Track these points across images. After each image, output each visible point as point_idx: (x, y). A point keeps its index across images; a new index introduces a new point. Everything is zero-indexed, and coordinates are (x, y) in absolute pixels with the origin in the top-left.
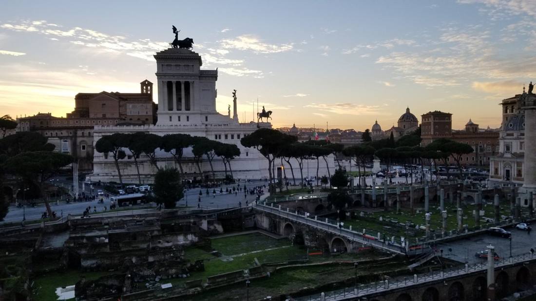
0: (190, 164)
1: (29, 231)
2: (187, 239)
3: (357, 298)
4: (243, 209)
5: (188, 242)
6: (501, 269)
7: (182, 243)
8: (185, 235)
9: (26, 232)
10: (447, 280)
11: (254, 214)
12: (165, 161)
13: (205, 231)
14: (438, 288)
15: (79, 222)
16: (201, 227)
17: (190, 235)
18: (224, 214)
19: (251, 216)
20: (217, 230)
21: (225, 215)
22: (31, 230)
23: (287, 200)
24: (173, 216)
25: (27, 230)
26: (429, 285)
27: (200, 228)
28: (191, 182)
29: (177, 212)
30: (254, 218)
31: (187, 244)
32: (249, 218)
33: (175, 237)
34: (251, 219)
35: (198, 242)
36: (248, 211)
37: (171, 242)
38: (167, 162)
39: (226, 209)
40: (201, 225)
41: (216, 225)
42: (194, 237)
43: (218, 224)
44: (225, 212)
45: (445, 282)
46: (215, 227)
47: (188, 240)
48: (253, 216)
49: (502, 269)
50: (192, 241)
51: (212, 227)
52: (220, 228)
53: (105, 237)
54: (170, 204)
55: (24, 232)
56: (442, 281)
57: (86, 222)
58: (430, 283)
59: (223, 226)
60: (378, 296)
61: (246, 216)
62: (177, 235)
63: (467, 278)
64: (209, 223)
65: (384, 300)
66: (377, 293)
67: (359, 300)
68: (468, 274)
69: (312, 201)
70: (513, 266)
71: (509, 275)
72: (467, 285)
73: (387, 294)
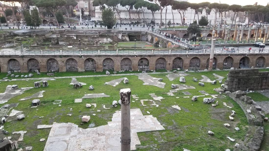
0: (136, 14)
1: (48, 32)
3: (134, 55)
4: (142, 32)
5: (108, 42)
6: (228, 55)
7: (105, 42)
8: (107, 38)
10: (189, 55)
11: (147, 35)
12: (124, 12)
13: (120, 39)
14: (183, 59)
15: (70, 31)
16: (118, 37)
18: (132, 33)
19: (145, 35)
20: (126, 39)
21: (133, 34)
22: (49, 31)
23: (167, 29)
24: (109, 32)
25: (48, 31)
26: (178, 56)
27: (117, 38)
28: (134, 23)
29: (111, 30)
30: (147, 36)
31: (108, 43)
32: (144, 36)
33: (102, 39)
34: (145, 37)
35: (112, 42)
36: (145, 33)
37: (101, 41)
38: (125, 13)
39: (133, 31)
40: (119, 36)
41: (126, 37)
42: (110, 40)
43: (127, 37)
44: (133, 33)
45: (187, 56)
47: (108, 41)
48: (146, 35)
49: (229, 55)
50: (110, 42)
51: (124, 38)
52: (127, 39)
53: (75, 36)
54: (110, 27)
55: (46, 32)
56: (186, 55)
57: (73, 31)
58: (178, 55)
59: (129, 38)
60: (146, 56)
61: (143, 35)
62: (103, 38)
63: (204, 56)
64: (122, 36)
65: (150, 59)
66: (146, 55)
67: (135, 56)
68: (204, 54)
69: (182, 31)
70: (238, 55)
71: (234, 59)
72: (203, 60)
73: (152, 56)
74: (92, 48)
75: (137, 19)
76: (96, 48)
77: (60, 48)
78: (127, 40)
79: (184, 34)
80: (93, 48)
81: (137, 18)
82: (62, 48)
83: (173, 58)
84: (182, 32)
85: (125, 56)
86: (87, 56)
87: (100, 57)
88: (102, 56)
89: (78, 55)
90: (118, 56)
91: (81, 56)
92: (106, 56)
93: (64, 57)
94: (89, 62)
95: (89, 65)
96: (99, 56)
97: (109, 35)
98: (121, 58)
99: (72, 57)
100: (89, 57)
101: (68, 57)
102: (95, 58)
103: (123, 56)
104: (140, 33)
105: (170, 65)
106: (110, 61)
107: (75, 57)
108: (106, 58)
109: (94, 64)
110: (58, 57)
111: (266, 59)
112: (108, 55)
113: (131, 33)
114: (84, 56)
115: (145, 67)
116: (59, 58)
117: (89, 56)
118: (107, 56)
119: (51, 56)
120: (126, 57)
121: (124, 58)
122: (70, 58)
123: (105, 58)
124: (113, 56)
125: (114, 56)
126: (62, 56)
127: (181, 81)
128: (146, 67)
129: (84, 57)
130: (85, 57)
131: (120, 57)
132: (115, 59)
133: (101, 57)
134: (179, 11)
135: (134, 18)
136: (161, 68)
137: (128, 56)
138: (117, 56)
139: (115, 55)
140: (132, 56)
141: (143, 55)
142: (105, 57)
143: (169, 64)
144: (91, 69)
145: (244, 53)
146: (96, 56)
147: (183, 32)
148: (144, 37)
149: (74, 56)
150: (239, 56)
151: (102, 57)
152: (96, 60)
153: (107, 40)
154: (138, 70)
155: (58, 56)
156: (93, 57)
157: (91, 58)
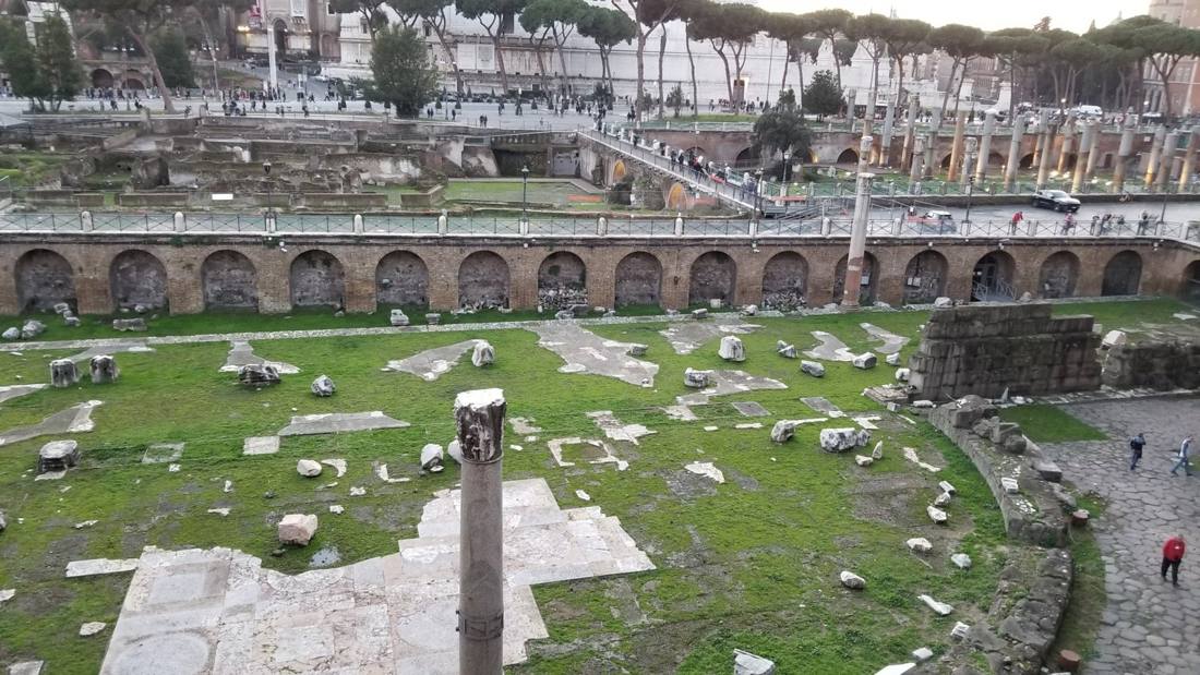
0: (527, 54)
1: (119, 125)
2: (398, 169)
3: (521, 239)
4: (556, 136)
5: (401, 176)
6: (927, 244)
7: (387, 176)
8: (396, 161)
9: (113, 125)
10: (762, 242)
11: (577, 149)
12: (475, 42)
13: (455, 166)
14: (734, 258)
15: (221, 123)
16: (447, 156)
17: (405, 163)
18: (510, 140)
19: (569, 150)
20: (483, 168)
21: (513, 142)
22: (123, 123)
23: (668, 127)
24: (407, 131)
25: (115, 122)
26: (712, 245)
27: (444, 159)
28: (520, 92)
29: (414, 125)
30: (577, 155)
31: (399, 180)
32: (565, 154)
33: (375, 162)
34: (569, 157)
35: (421, 179)
36: (566, 142)
37: (367, 171)
39: (519, 132)
40: (449, 153)
41: (482, 158)
42: (411, 167)
43: (487, 155)
44: (514, 137)
45: (754, 245)
46: (480, 162)
47: (401, 173)
48: (575, 151)
49: (931, 244)
50: (408, 176)
51: (473, 162)
52: (490, 165)
53: (244, 146)
54: (408, 108)
55: (109, 125)
56: (748, 243)
58: (715, 243)
59: (498, 162)
60: (575, 245)
61: (559, 150)
62: (379, 158)
63: (822, 248)
64: (466, 151)
65: (590, 256)
66: (572, 239)
67: (526, 245)
68: (823, 239)
69: (730, 136)
70: (967, 244)
71: (949, 261)
72: (818, 264)
73: (599, 245)
74: (325, 203)
75: (530, 76)
76: (345, 204)
77: (177, 203)
78: (486, 172)
79: (740, 148)
80: (331, 203)
81: (532, 73)
82: (182, 203)
83: (694, 253)
84: (730, 141)
85: (481, 242)
86: (301, 241)
87: (364, 248)
88: (371, 241)
89: (259, 236)
90: (447, 241)
91: (276, 240)
92: (391, 242)
93: (192, 243)
94: (312, 269)
95: (310, 281)
96: (360, 241)
97: (406, 145)
98: (462, 251)
99: (232, 244)
100: (312, 244)
101: (215, 244)
102: (341, 248)
103: (472, 242)
104: (548, 141)
105: (680, 285)
106: (411, 266)
107: (246, 244)
108: (393, 249)
109: (333, 279)
110: (167, 243)
111: (1081, 260)
112: (400, 237)
113: (508, 138)
114: (289, 240)
115: (571, 291)
116: (169, 248)
117: (310, 241)
118: (398, 241)
119: (133, 240)
120: (486, 249)
121: (472, 250)
122: (221, 248)
123: (387, 250)
124: (422, 242)
125: (429, 241)
126: (184, 240)
127: (725, 356)
128: (573, 293)
129: (286, 243)
130: (295, 244)
131: (459, 245)
132: (433, 258)
133: (366, 245)
134: (718, 48)
135: (518, 74)
136: (641, 296)
137: (493, 242)
138: (442, 242)
139: (431, 238)
140: (509, 242)
141: (561, 239)
142: (387, 245)
143: (676, 281)
144: (322, 300)
145: (991, 236)
146: (344, 241)
147: (735, 141)
148: (566, 161)
149: (242, 239)
150: (971, 249)
151: (371, 244)
152: (345, 260)
153: (398, 170)
154: (536, 307)
155: (164, 239)
156: (332, 244)
157: (321, 248)
